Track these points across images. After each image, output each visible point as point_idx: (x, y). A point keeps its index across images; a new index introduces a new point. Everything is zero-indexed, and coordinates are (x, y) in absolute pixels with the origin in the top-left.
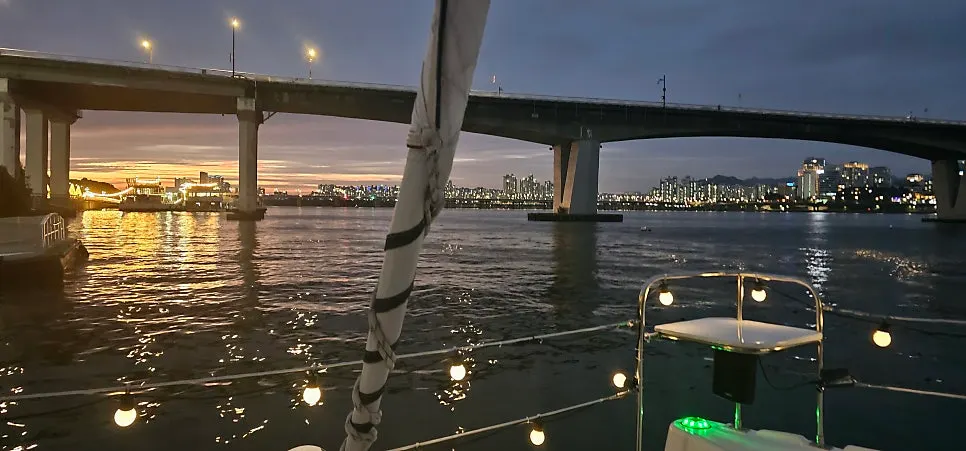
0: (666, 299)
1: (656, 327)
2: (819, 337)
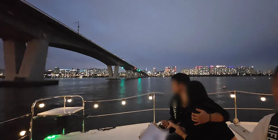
0: (42, 106)
1: (38, 114)
2: (83, 108)
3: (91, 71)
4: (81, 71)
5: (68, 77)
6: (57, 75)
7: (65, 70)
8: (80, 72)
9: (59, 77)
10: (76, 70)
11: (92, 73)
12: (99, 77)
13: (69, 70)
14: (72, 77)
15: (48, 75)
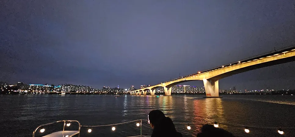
2: (79, 132)
3: (69, 87)
4: (56, 87)
5: (40, 93)
6: (26, 91)
7: (37, 85)
8: (55, 89)
9: (29, 93)
10: (51, 86)
11: (69, 89)
12: (79, 94)
13: (42, 86)
14: (46, 93)
15: (14, 91)
